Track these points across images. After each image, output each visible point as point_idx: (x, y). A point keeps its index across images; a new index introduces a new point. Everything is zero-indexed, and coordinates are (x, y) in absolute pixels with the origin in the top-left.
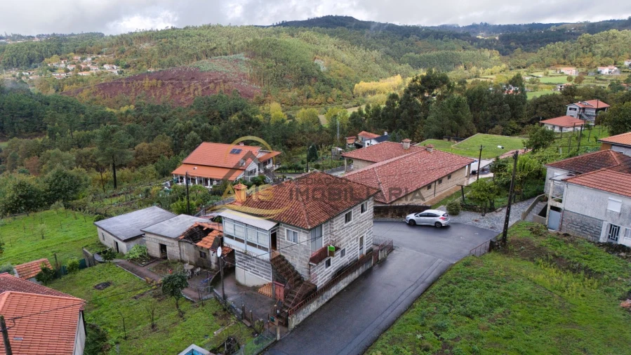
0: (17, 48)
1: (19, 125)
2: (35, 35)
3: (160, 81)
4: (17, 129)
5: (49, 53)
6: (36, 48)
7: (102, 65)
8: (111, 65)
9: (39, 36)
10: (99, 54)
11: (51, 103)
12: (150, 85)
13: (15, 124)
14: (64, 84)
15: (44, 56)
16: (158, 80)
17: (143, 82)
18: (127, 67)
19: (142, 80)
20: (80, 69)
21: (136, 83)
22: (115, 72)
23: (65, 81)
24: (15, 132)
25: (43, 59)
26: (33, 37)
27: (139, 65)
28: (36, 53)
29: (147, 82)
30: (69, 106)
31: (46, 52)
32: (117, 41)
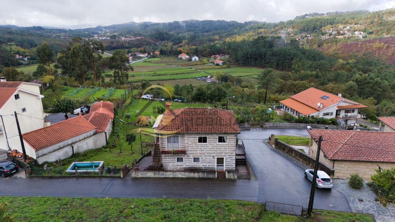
0: (309, 21)
1: (286, 63)
2: (325, 13)
3: (387, 44)
4: (284, 66)
5: (326, 24)
6: (320, 21)
7: (354, 32)
8: (360, 32)
9: (327, 14)
10: (356, 24)
11: (307, 53)
12: (378, 47)
13: (284, 63)
14: (324, 43)
15: (323, 26)
16: (385, 43)
17: (374, 44)
18: (371, 33)
19: (373, 43)
20: (339, 34)
21: (368, 45)
22: (361, 36)
23: (326, 41)
24: (283, 67)
25: (322, 28)
26: (323, 14)
27: (380, 33)
28: (319, 24)
29: (376, 44)
30: (316, 56)
31: (325, 23)
32: (372, 15)
